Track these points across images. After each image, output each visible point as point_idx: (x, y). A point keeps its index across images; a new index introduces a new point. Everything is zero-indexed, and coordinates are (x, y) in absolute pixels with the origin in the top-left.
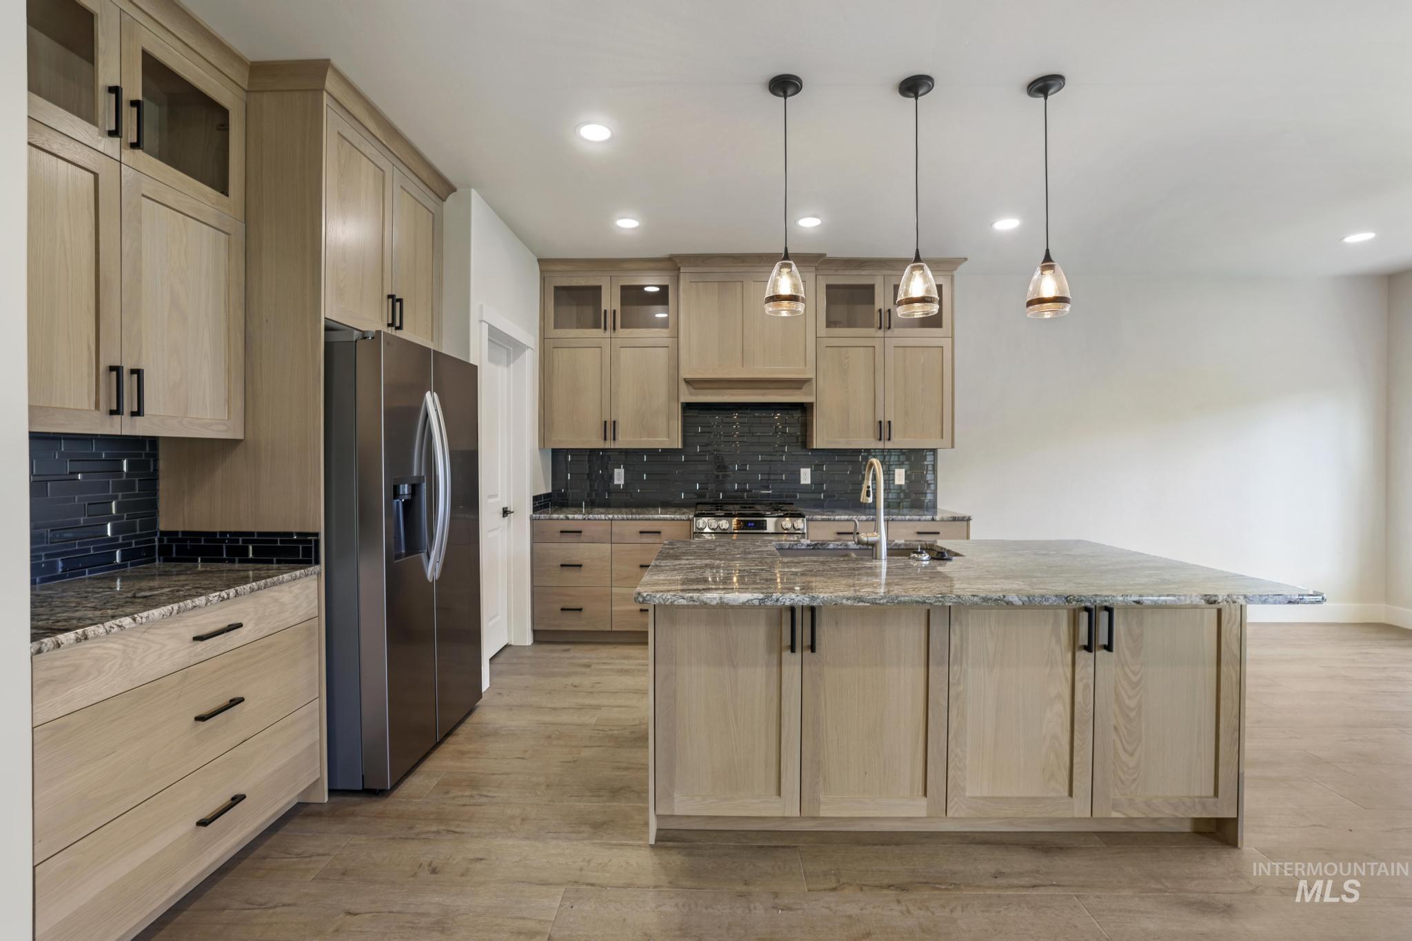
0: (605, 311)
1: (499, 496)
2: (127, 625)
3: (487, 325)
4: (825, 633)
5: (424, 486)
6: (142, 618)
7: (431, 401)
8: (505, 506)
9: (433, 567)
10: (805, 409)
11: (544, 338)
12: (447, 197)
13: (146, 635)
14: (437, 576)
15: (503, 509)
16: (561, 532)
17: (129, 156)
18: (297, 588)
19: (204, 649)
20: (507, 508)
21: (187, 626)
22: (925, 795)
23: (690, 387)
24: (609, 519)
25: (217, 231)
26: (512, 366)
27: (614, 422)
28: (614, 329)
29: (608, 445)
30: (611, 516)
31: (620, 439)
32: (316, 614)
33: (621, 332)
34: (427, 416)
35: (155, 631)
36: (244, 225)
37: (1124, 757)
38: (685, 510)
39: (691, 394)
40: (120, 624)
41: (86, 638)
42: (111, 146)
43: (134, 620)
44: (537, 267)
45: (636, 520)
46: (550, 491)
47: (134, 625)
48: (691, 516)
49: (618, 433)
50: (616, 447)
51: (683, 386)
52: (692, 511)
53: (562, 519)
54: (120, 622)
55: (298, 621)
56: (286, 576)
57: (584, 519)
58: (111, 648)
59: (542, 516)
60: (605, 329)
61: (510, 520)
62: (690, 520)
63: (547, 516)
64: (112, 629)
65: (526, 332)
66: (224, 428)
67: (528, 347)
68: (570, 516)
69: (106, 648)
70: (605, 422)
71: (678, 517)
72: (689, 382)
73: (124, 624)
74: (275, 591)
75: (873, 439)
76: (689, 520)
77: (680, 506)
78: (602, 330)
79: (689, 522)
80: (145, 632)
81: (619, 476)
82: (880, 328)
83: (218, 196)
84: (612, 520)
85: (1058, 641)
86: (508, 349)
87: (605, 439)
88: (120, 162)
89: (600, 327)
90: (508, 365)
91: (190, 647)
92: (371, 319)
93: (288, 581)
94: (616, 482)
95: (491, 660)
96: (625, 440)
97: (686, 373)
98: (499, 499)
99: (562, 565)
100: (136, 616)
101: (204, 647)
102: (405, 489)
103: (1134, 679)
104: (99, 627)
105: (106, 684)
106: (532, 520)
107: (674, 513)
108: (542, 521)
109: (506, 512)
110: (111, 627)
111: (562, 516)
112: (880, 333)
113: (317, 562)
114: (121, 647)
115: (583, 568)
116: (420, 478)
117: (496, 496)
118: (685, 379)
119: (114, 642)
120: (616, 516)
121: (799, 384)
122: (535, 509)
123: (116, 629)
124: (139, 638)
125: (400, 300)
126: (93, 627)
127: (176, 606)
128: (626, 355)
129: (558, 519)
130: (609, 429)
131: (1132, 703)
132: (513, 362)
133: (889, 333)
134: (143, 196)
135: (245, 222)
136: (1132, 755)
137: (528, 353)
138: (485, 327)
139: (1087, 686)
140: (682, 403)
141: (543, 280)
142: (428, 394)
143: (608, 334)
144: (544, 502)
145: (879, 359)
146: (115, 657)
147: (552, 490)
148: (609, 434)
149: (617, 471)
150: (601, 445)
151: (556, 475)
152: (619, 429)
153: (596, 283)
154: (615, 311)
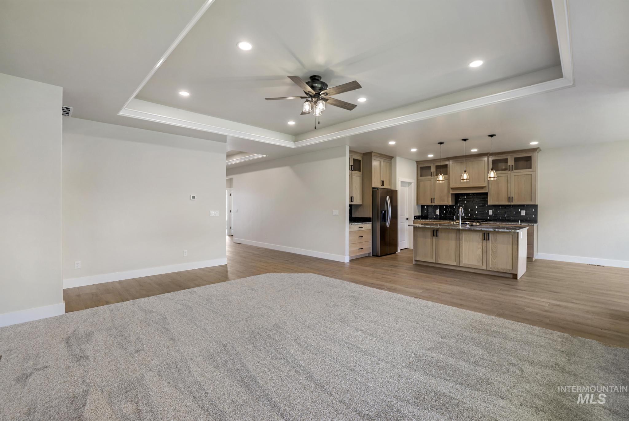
0: (432, 172)
4: (439, 234)
5: (387, 212)
7: (388, 198)
8: (407, 217)
9: (388, 225)
10: (486, 194)
11: (418, 179)
12: (392, 159)
14: (389, 226)
22: (456, 262)
23: (453, 190)
25: (360, 177)
27: (434, 199)
28: (434, 176)
29: (433, 204)
31: (435, 202)
32: (371, 229)
33: (436, 177)
34: (387, 200)
37: (493, 260)
44: (416, 163)
46: (420, 215)
50: (435, 205)
51: (451, 190)
55: (368, 230)
61: (408, 221)
63: (417, 220)
65: (413, 180)
66: (361, 203)
68: (423, 221)
72: (452, 188)
75: (507, 202)
82: (509, 170)
83: (360, 172)
85: (480, 238)
87: (432, 203)
89: (430, 176)
90: (408, 187)
91: (358, 228)
92: (379, 185)
93: (368, 223)
94: (437, 213)
95: (401, 250)
96: (437, 203)
97: (451, 186)
98: (406, 216)
101: (360, 229)
102: (383, 212)
103: (495, 246)
106: (413, 221)
109: (407, 219)
112: (510, 172)
113: (371, 222)
116: (386, 210)
117: (405, 215)
121: (482, 188)
122: (415, 219)
125: (384, 181)
128: (437, 182)
129: (419, 221)
130: (433, 200)
131: (495, 251)
133: (512, 172)
135: (363, 176)
136: (495, 260)
137: (412, 184)
138: (400, 182)
139: (485, 247)
140: (452, 194)
141: (417, 166)
142: (387, 197)
143: (432, 177)
144: (418, 217)
145: (509, 179)
148: (433, 202)
149: (437, 210)
150: (431, 204)
151: (422, 211)
152: (435, 200)
153: (430, 165)
154: (434, 172)
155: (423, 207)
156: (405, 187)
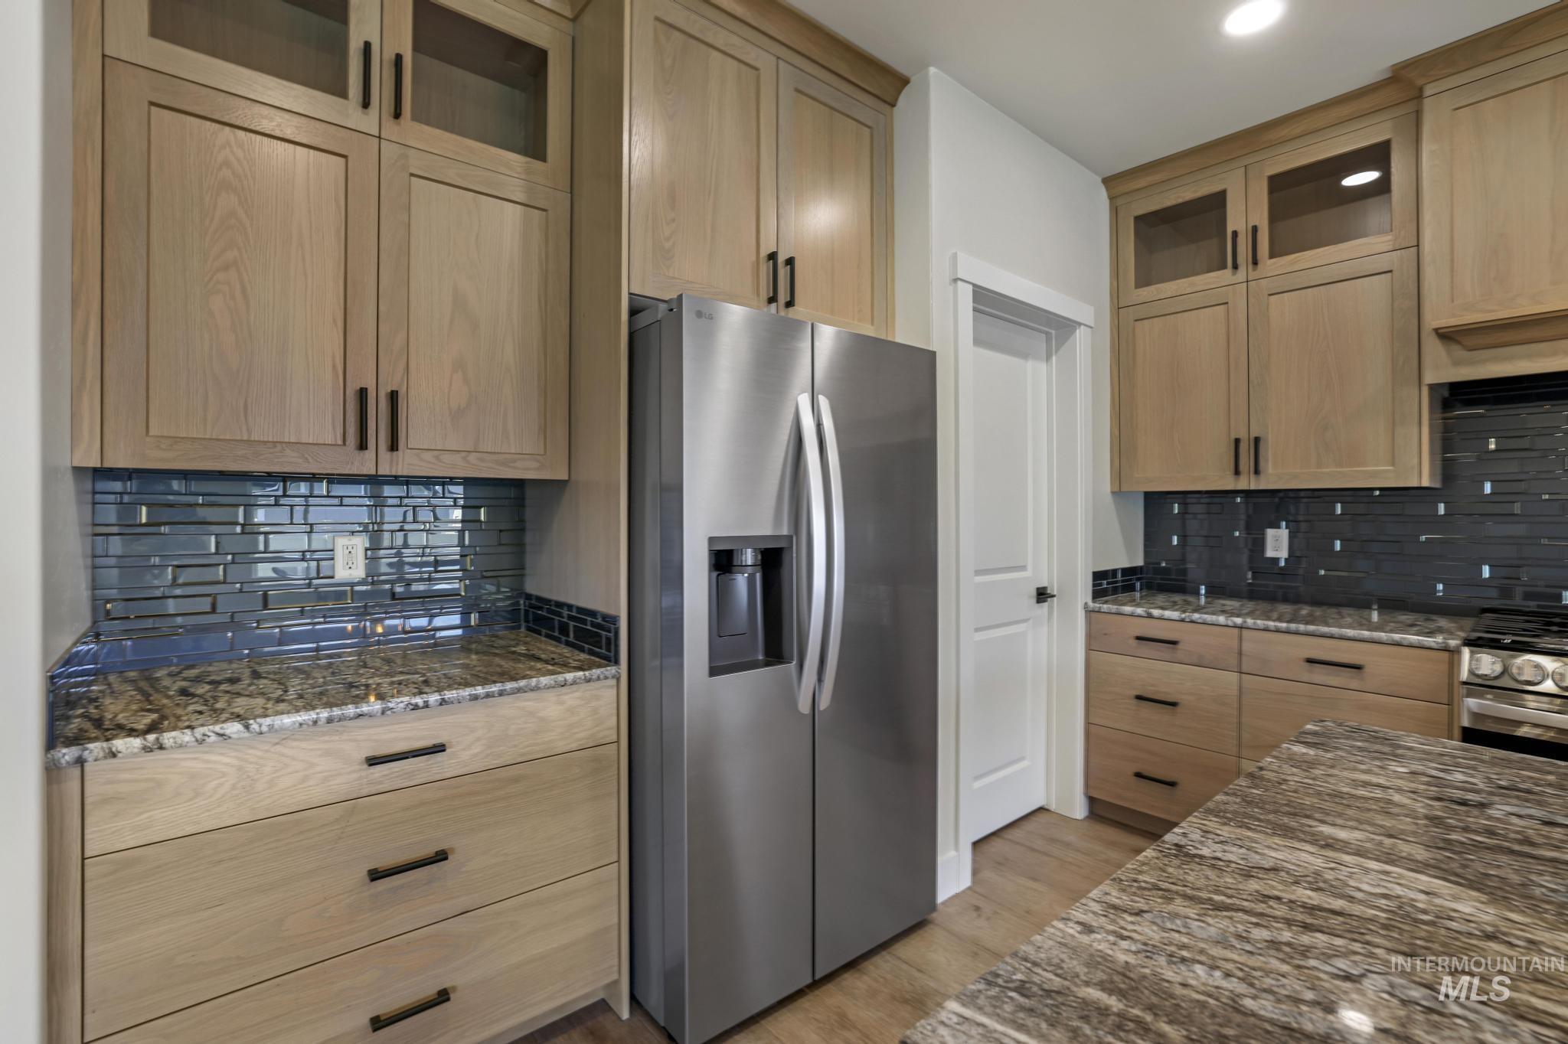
0: (1235, 234)
1: (1030, 567)
2: (234, 733)
3: (971, 287)
6: (260, 726)
8: (1042, 585)
11: (1118, 308)
12: (896, 100)
13: (279, 748)
15: (1038, 589)
16: (1138, 638)
17: (391, 129)
18: (571, 698)
19: (387, 775)
20: (1045, 588)
21: (356, 741)
23: (1455, 347)
24: (1235, 626)
25: (526, 208)
26: (1054, 358)
27: (1257, 440)
28: (1255, 263)
29: (1244, 482)
30: (1239, 621)
31: (1270, 470)
32: (614, 738)
33: (1271, 266)
35: (295, 744)
36: (570, 195)
38: (1443, 622)
39: (1457, 363)
40: (221, 732)
41: (161, 748)
42: (368, 122)
43: (247, 727)
44: (1104, 193)
45: (1297, 633)
46: (1139, 562)
47: (247, 735)
48: (1453, 643)
49: (1267, 461)
50: (1262, 486)
51: (1434, 349)
52: (1461, 629)
53: (1139, 616)
54: (221, 728)
55: (574, 746)
56: (545, 680)
57: (1183, 620)
58: (215, 762)
59: (1105, 607)
60: (1235, 267)
61: (1051, 609)
62: (1455, 653)
63: (1113, 608)
64: (206, 738)
65: (1082, 302)
66: (535, 465)
67: (1080, 324)
68: (1156, 612)
69: (208, 762)
70: (1237, 441)
71: (1414, 638)
72: (1447, 335)
73: (227, 732)
74: (529, 700)
76: (1446, 649)
77: (1427, 609)
78: (1228, 271)
79: (1446, 655)
80: (277, 744)
81: (1277, 544)
83: (526, 163)
84: (1241, 627)
86: (1047, 333)
87: (1237, 472)
88: (379, 137)
89: (1224, 267)
90: (1048, 358)
91: (360, 770)
93: (548, 687)
94: (1270, 553)
95: (976, 844)
96: (1281, 473)
97: (1439, 314)
98: (1028, 573)
99: (1139, 698)
100: (251, 722)
101: (385, 773)
104: (183, 733)
105: (208, 811)
106: (1089, 612)
107: (1408, 627)
108: (1103, 615)
109: (1042, 595)
110: (204, 735)
111: (1140, 611)
113: (614, 660)
114: (235, 762)
115: (1179, 709)
117: (1023, 568)
118: (1436, 330)
119: (222, 754)
120: (1250, 621)
122: (1097, 594)
123: (213, 738)
124: (267, 751)
125: (789, 262)
126: (174, 734)
127: (324, 714)
128: (1284, 310)
129: (1132, 615)
130: (1246, 452)
132: (1056, 352)
134: (412, 175)
135: (571, 193)
137: (1081, 334)
138: (966, 293)
140: (1433, 388)
141: (1115, 211)
143: (1241, 275)
144: (1123, 581)
146: (224, 775)
147: (1145, 562)
148: (1246, 462)
149: (1270, 533)
150: (1229, 484)
151: (1152, 537)
152: (1269, 454)
153: (1216, 188)
154: (1255, 229)
155: (1155, 502)
156: (1024, 355)
